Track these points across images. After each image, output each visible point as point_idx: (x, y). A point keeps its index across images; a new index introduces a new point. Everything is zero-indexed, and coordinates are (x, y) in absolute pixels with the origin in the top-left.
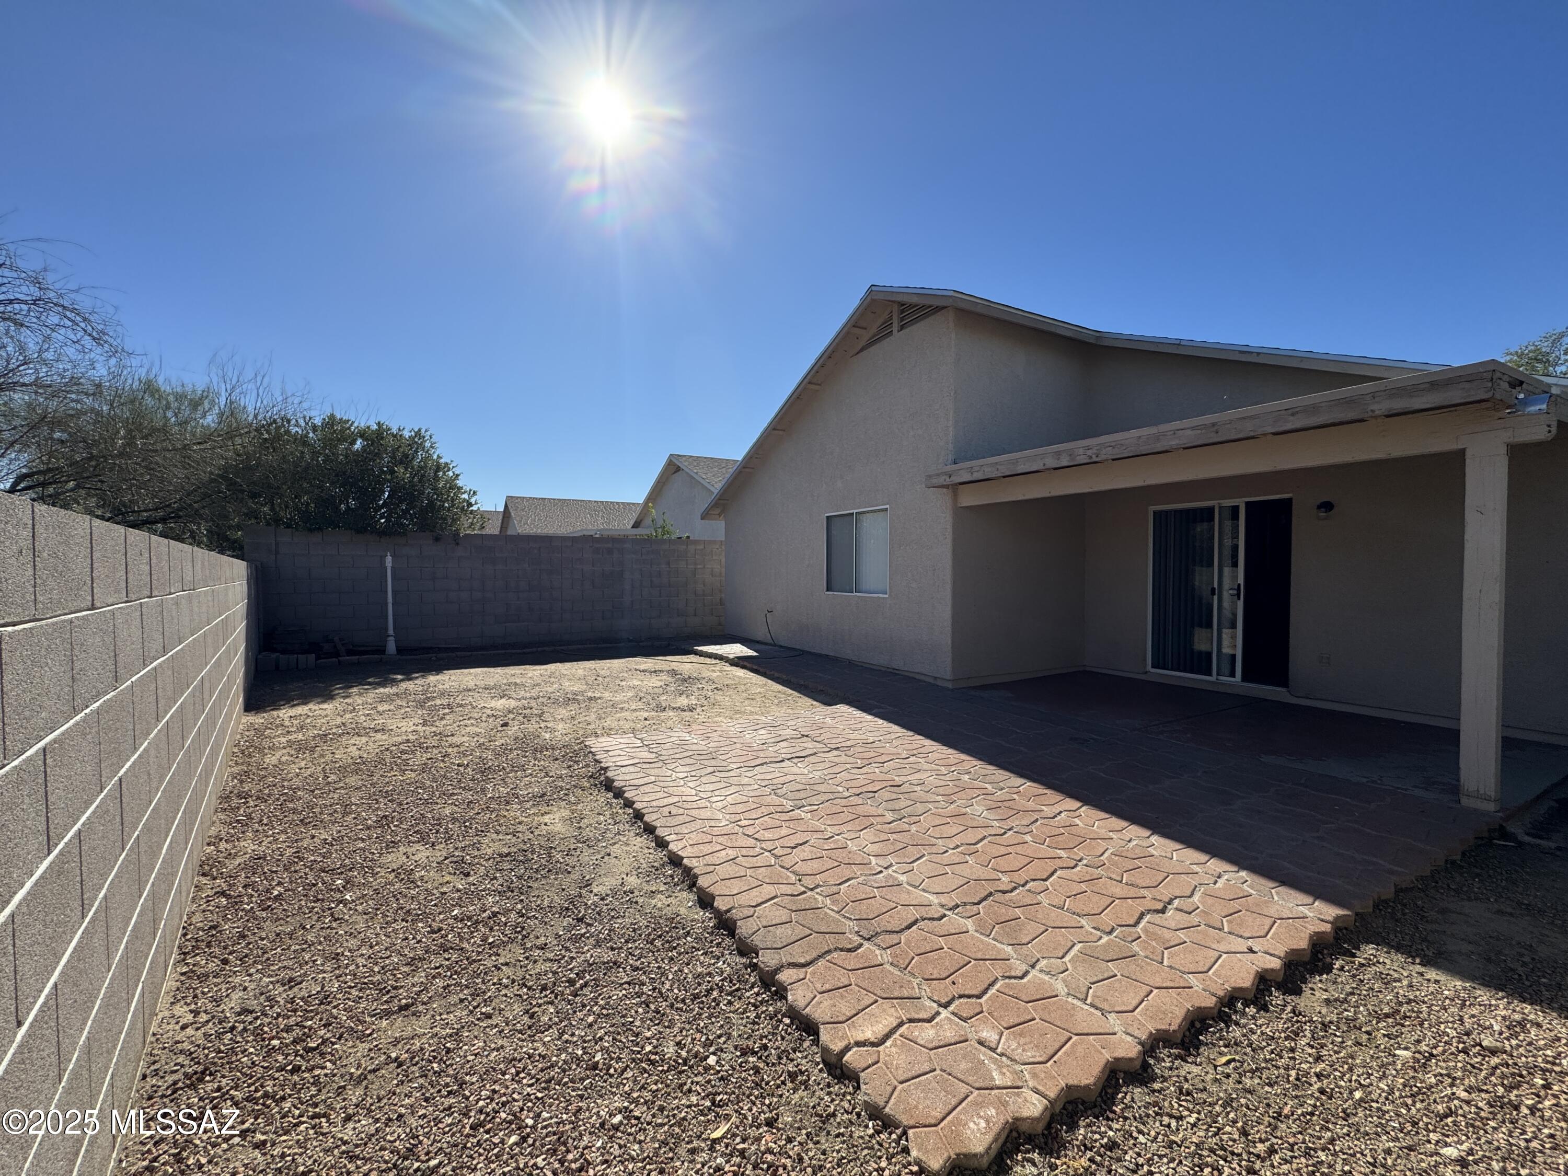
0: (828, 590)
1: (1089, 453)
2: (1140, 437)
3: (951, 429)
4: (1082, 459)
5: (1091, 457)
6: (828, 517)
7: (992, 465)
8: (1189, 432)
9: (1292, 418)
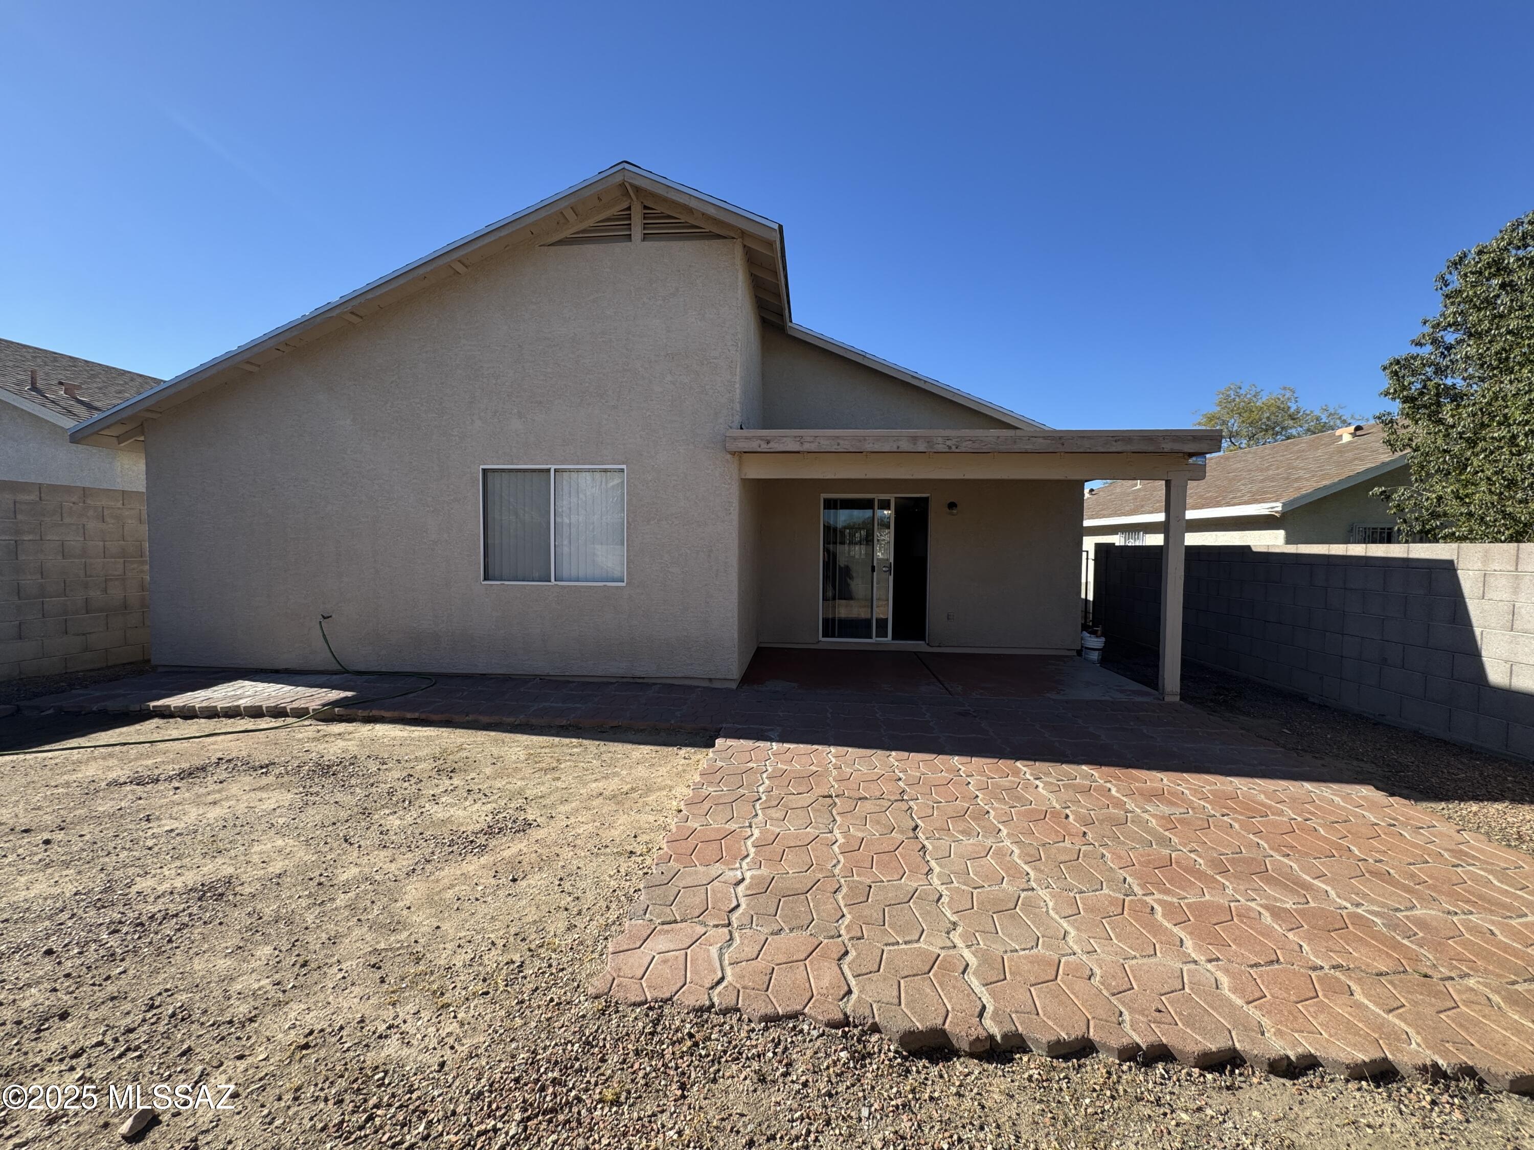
0: (485, 579)
1: (949, 443)
2: (998, 437)
3: (737, 386)
4: (941, 448)
5: (950, 447)
6: (484, 470)
7: (829, 438)
8: (1041, 440)
9: (1114, 443)
